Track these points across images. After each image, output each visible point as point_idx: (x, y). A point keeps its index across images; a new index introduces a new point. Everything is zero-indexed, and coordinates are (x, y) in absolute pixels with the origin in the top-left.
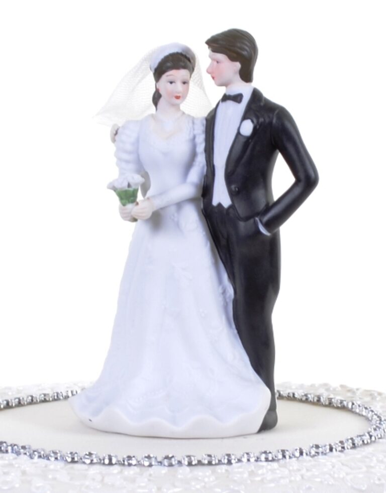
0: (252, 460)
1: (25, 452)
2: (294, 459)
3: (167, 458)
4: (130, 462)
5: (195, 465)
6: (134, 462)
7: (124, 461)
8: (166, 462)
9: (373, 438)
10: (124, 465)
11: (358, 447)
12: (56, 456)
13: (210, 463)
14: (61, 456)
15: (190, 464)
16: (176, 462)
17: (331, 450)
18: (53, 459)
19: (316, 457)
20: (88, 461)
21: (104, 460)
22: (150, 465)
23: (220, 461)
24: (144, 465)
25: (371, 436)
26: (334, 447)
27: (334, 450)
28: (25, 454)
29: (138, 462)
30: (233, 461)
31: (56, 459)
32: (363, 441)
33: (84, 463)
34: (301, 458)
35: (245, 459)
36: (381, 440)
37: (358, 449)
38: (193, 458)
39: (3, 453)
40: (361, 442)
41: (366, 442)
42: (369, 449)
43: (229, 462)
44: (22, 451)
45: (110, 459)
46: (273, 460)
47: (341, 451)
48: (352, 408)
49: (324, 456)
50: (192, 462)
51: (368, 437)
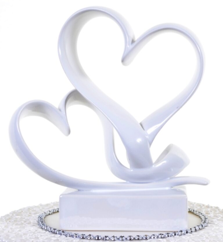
0: (156, 238)
1: (64, 234)
2: (172, 237)
3: (121, 237)
4: (106, 239)
5: (133, 240)
6: (108, 239)
7: (104, 238)
8: (121, 239)
9: (203, 227)
10: (103, 240)
11: (198, 231)
12: (76, 236)
13: (138, 239)
14: (78, 236)
15: (130, 240)
16: (125, 239)
17: (187, 232)
18: (75, 237)
19: (181, 236)
20: (89, 238)
21: (96, 238)
22: (114, 240)
23: (142, 238)
24: (112, 240)
25: (202, 226)
26: (188, 231)
27: (188, 233)
28: (64, 235)
29: (110, 238)
30: (148, 238)
31: (76, 237)
32: (199, 228)
33: (87, 239)
34: (175, 236)
35: (152, 237)
36: (206, 228)
37: (198, 232)
38: (132, 237)
39: (55, 234)
40: (198, 229)
41: (200, 228)
42: (201, 232)
43: (146, 239)
44: (63, 233)
45: (98, 238)
46: (164, 238)
47: (191, 233)
48: (193, 212)
49: (184, 236)
50: (131, 239)
51: (201, 227)
